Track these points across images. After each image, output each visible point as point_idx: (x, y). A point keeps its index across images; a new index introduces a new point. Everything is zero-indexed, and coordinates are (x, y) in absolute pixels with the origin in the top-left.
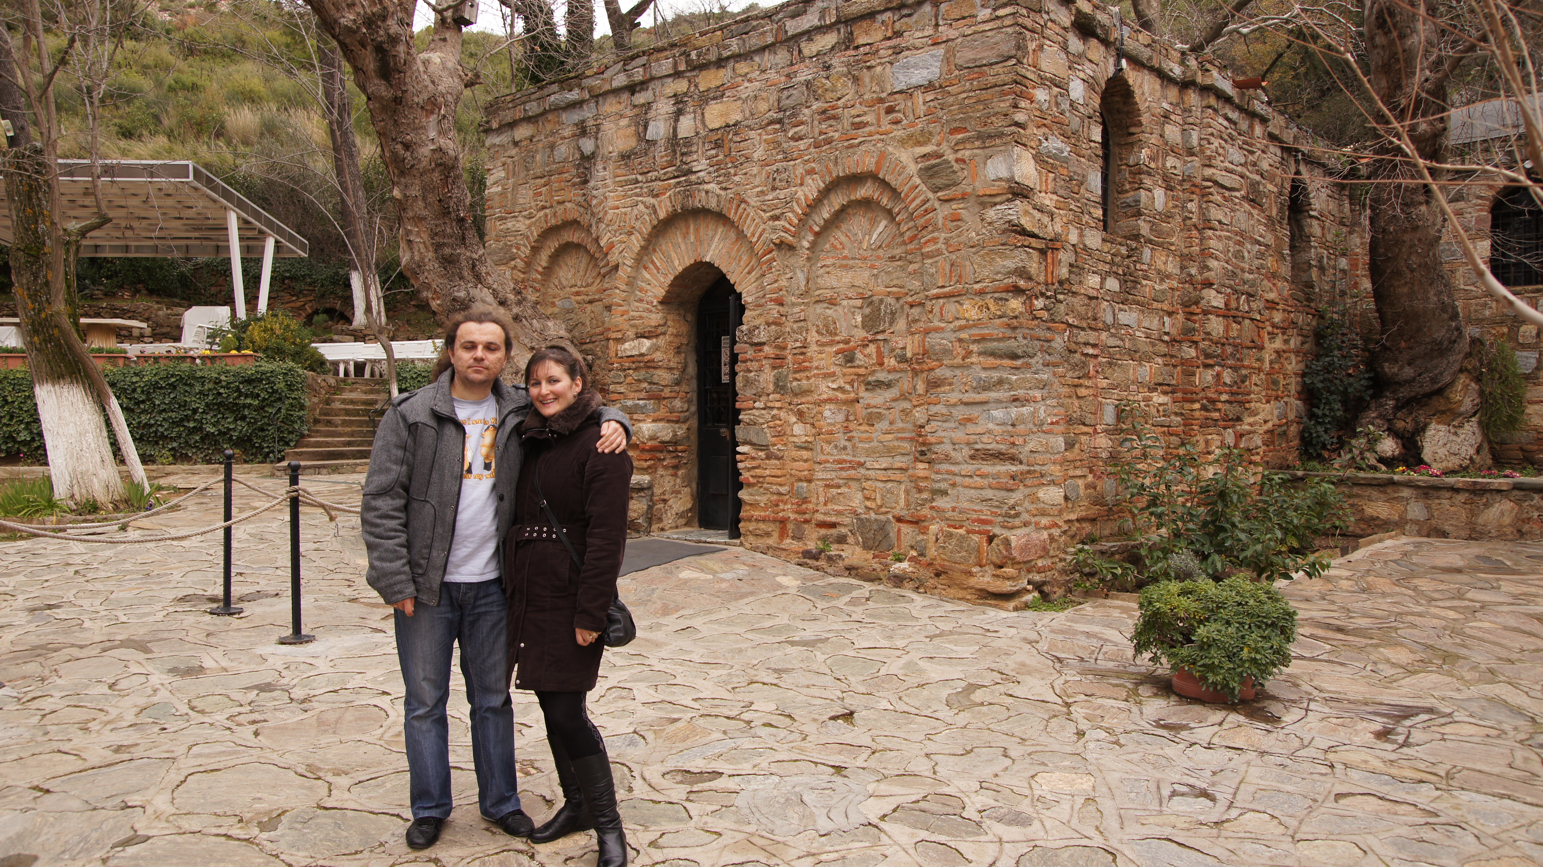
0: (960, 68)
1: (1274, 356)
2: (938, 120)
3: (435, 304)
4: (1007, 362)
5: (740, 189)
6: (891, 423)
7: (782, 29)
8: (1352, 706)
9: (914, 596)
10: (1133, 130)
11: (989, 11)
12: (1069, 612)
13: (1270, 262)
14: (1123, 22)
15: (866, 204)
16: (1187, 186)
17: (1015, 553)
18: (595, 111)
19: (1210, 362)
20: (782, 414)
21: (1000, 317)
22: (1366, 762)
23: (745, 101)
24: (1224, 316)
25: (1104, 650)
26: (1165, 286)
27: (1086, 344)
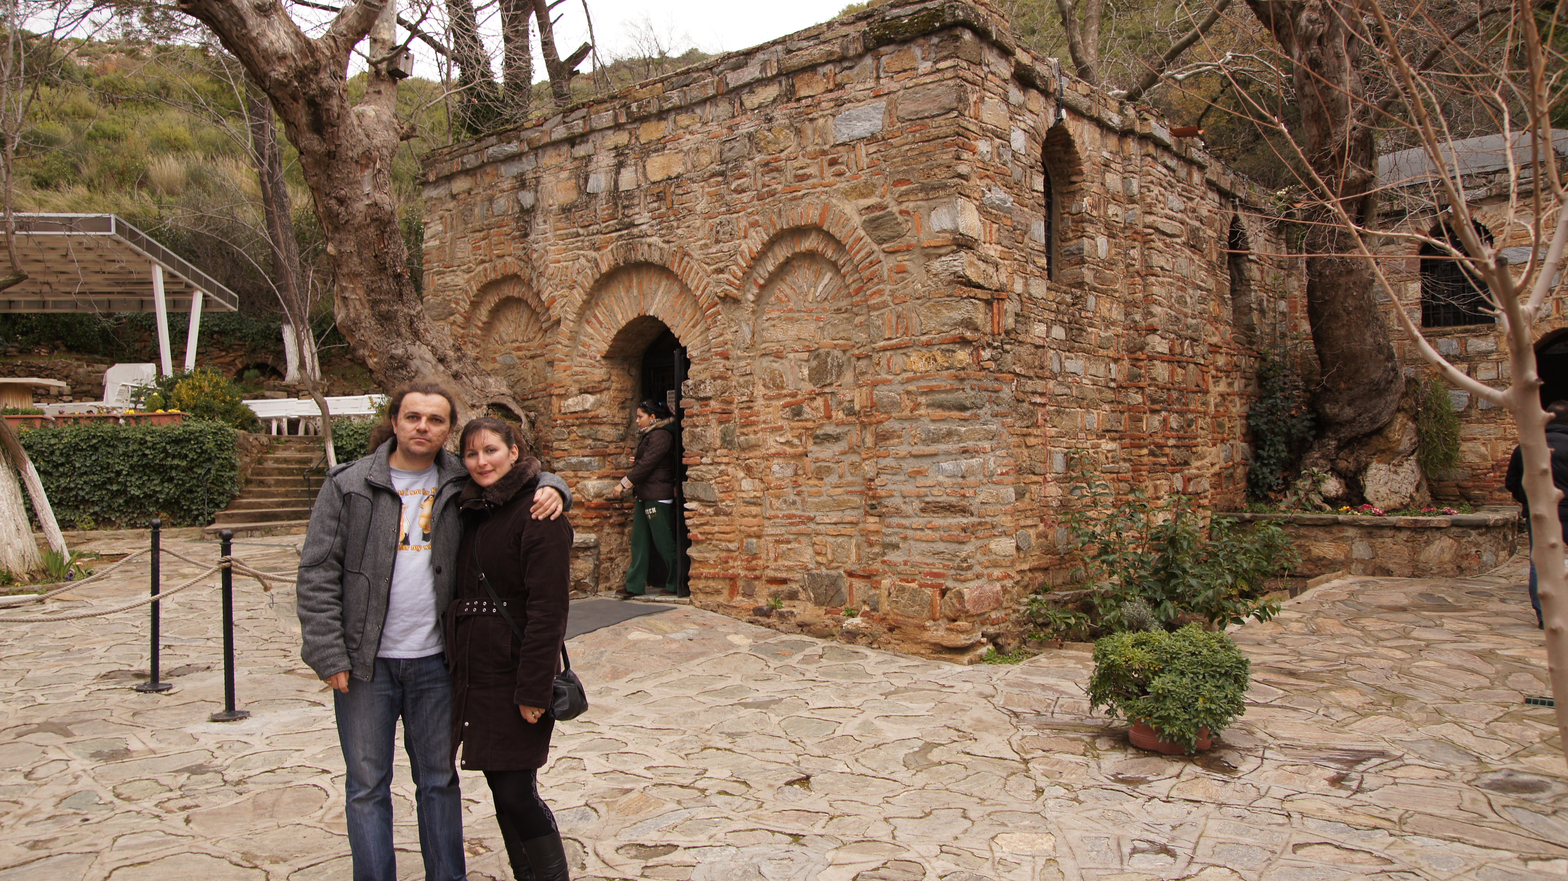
0: (902, 120)
1: (1219, 399)
2: (881, 172)
3: (372, 362)
4: (955, 414)
5: (682, 242)
6: (840, 477)
7: (723, 81)
8: (1305, 752)
9: (868, 652)
10: (1074, 179)
11: (930, 63)
12: (1024, 664)
13: (1212, 306)
14: (1061, 73)
15: (811, 256)
16: (1128, 233)
17: (968, 606)
18: (534, 164)
19: (1156, 407)
20: (730, 470)
21: (948, 369)
22: (1322, 810)
23: (687, 153)
24: (1169, 362)
25: (1060, 702)
26: (1110, 333)
27: (1034, 393)
